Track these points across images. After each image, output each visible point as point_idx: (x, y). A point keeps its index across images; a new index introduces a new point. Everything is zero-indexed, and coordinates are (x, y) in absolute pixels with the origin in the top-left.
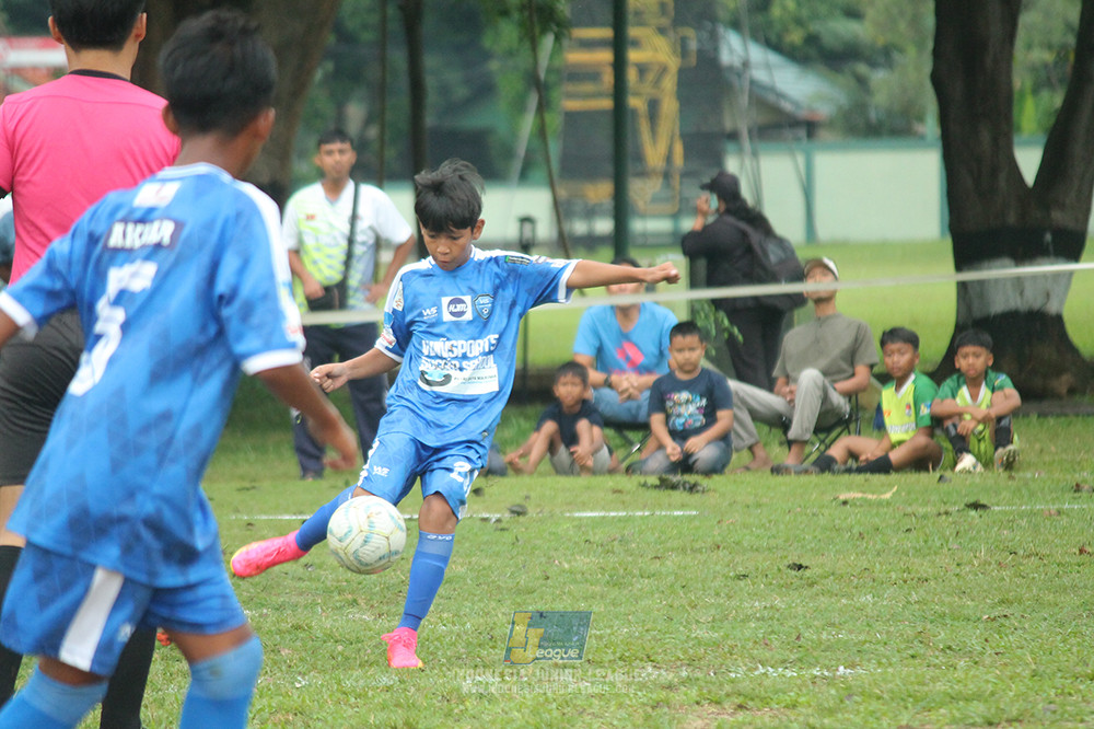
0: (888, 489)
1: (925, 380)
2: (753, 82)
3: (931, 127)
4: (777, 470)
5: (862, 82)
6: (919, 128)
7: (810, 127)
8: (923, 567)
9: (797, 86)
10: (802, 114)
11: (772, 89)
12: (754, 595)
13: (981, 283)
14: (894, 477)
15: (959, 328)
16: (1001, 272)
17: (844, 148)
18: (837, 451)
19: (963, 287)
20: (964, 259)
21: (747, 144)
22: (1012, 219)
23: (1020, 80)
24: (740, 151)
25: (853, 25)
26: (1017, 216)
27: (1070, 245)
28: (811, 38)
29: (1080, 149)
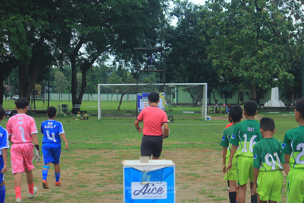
2: (46, 88)
5: (54, 88)
7: (50, 92)
17: (53, 93)
25: (53, 84)
26: (77, 101)
27: (80, 103)
28: (50, 85)
29: (81, 96)
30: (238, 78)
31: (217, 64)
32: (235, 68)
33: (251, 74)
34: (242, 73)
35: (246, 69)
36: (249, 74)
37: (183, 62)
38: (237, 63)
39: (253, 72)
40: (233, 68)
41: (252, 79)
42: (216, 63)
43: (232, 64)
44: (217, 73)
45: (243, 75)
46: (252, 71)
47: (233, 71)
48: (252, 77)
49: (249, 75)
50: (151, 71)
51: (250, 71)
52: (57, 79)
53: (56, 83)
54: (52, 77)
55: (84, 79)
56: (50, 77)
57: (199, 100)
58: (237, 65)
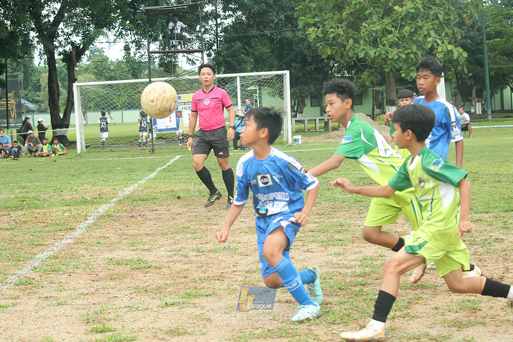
0: (43, 159)
1: (49, 145)
2: (26, 106)
3: (49, 111)
4: (29, 157)
5: (40, 105)
7: (33, 111)
8: (48, 169)
9: (31, 106)
11: (28, 106)
12: (25, 174)
13: (55, 131)
15: (53, 138)
16: (58, 130)
17: (38, 114)
18: (37, 154)
19: (53, 132)
20: (53, 129)
22: (59, 123)
23: (60, 105)
25: (39, 98)
26: (60, 123)
27: (67, 126)
28: (33, 100)
29: (68, 114)
30: (360, 60)
31: (318, 36)
32: (351, 41)
33: (383, 52)
34: (364, 52)
35: (374, 43)
36: (378, 51)
37: (257, 37)
38: (356, 33)
39: (387, 48)
40: (348, 41)
41: (385, 60)
42: (314, 34)
43: (346, 35)
44: (320, 54)
45: (366, 54)
46: (384, 45)
47: (348, 48)
48: (384, 57)
49: (380, 54)
50: (175, 51)
51: (379, 46)
52: (45, 87)
53: (44, 94)
54: (38, 85)
55: (72, 79)
56: (33, 85)
57: (299, 110)
58: (356, 36)
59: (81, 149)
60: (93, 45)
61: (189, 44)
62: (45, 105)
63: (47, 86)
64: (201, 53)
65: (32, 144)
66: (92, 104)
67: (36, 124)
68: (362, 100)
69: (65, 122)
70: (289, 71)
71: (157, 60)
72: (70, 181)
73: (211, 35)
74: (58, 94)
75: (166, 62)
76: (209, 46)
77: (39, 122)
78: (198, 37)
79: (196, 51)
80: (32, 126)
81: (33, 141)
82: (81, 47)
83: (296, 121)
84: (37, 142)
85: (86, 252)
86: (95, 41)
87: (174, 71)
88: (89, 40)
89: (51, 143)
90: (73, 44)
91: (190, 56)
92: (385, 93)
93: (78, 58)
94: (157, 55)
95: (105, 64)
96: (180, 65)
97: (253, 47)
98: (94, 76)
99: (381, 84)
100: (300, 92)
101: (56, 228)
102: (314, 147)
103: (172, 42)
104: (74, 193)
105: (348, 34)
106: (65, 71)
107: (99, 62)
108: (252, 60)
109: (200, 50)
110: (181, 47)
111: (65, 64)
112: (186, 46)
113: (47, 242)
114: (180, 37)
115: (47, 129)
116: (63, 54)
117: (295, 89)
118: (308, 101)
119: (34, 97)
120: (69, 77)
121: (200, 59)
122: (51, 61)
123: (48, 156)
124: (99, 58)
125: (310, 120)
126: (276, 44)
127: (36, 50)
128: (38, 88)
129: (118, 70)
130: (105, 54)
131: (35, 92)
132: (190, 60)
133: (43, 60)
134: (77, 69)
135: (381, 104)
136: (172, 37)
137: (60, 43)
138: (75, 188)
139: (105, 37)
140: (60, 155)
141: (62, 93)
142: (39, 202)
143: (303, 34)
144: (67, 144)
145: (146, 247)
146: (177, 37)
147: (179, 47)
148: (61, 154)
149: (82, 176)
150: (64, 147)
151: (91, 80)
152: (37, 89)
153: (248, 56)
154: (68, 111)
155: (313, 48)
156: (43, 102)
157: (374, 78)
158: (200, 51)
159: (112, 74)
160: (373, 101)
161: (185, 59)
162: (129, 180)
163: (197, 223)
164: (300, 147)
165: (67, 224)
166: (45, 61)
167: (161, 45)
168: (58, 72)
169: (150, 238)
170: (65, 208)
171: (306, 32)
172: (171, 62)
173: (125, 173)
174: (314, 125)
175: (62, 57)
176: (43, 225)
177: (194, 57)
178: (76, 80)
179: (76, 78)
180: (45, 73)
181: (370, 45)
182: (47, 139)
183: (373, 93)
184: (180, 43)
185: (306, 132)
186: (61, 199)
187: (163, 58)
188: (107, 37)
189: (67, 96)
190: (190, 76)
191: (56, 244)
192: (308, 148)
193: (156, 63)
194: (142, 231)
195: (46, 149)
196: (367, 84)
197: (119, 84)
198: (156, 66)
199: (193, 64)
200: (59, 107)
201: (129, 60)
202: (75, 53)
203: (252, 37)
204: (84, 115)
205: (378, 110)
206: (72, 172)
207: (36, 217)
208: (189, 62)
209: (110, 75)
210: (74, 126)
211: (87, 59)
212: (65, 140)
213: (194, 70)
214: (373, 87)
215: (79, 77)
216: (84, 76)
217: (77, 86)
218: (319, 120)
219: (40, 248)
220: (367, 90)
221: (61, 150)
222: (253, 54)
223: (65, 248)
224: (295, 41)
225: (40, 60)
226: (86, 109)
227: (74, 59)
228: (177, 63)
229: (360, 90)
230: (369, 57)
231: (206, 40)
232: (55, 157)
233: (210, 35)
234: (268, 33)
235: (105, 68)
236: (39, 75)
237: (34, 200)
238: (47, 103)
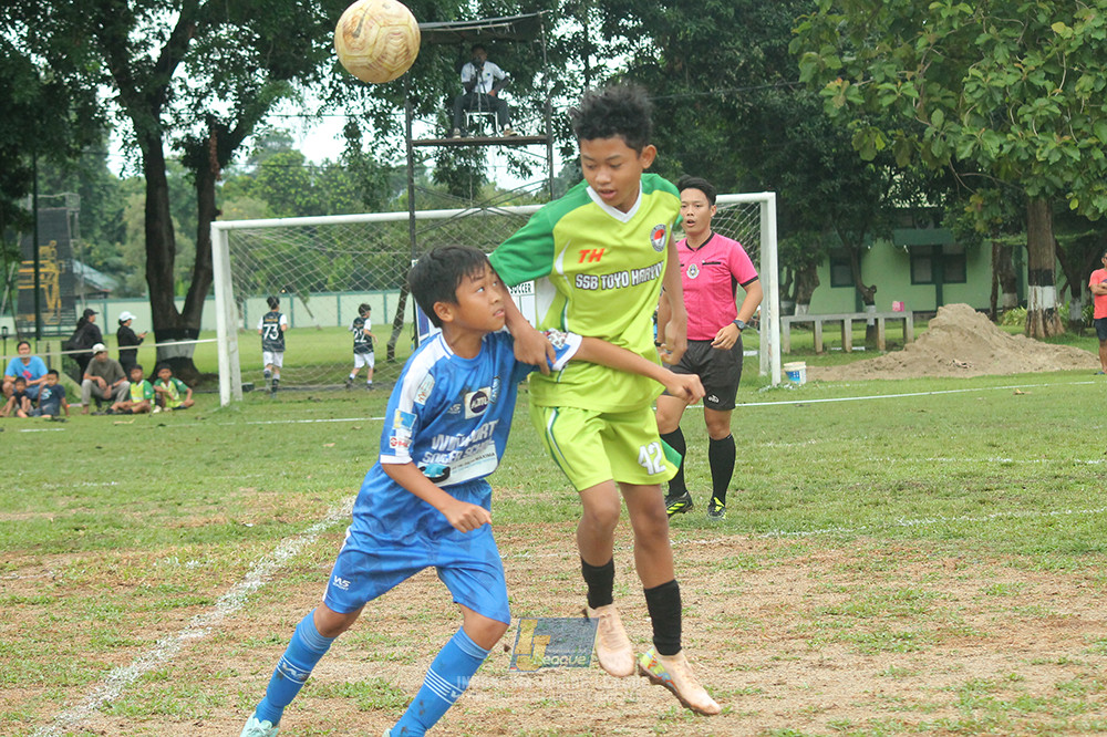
0: (131, 420)
1: (147, 383)
2: (85, 279)
3: (147, 294)
4: (93, 414)
5: (123, 278)
6: (143, 294)
7: (106, 294)
8: (143, 447)
9: (101, 280)
10: (103, 290)
11: (91, 281)
12: (84, 458)
13: (163, 347)
14: (133, 416)
15: (157, 364)
16: (171, 344)
17: (118, 302)
18: (114, 407)
19: (158, 348)
20: (158, 340)
21: (83, 300)
22: (174, 325)
23: (177, 277)
24: (81, 303)
25: (120, 259)
26: (176, 324)
27: (195, 334)
28: (105, 264)
29: (197, 301)
30: (961, 166)
31: (850, 103)
32: (938, 116)
33: (1023, 144)
34: (971, 144)
35: (999, 120)
36: (1008, 143)
37: (692, 104)
38: (950, 93)
39: (1032, 133)
40: (929, 117)
41: (1027, 165)
42: (841, 97)
43: (925, 100)
44: (856, 149)
45: (978, 150)
46: (1025, 126)
47: (929, 132)
48: (1024, 157)
49: (1013, 150)
50: (479, 139)
51: (1013, 128)
52: (136, 232)
53: (133, 250)
54: (118, 225)
55: (209, 212)
56: (106, 226)
57: (801, 296)
58: (951, 103)
59: (232, 394)
60: (263, 122)
61: (514, 123)
62: (138, 277)
63: (143, 229)
64: (545, 146)
65: (101, 381)
66: (259, 278)
67: (114, 328)
68: (965, 270)
69: (191, 325)
70: (774, 194)
71: (431, 164)
72: (201, 478)
73: (572, 100)
74: (172, 251)
75: (454, 168)
76: (567, 126)
77: (121, 322)
78: (537, 103)
79: (533, 141)
80: (102, 332)
81: (105, 371)
82: (233, 126)
83: (793, 325)
84: (115, 374)
85: (243, 664)
86: (270, 112)
87: (476, 193)
88: (252, 108)
89: (153, 378)
90: (210, 119)
91: (517, 154)
92: (1025, 250)
93: (225, 158)
94: (431, 150)
95: (295, 173)
96: (490, 176)
97: (681, 132)
98: (265, 203)
99: (1015, 228)
100: (803, 248)
101: (163, 599)
102: (838, 393)
103: (471, 117)
104: (212, 508)
105: (930, 95)
106: (190, 189)
107: (280, 166)
108: (679, 165)
109: (543, 137)
110: (495, 130)
111: (188, 170)
112: (507, 126)
113: (138, 637)
114: (493, 104)
115: (142, 340)
116: (183, 144)
117: (791, 240)
118: (823, 273)
119: (106, 256)
120: (201, 207)
121: (543, 162)
122: (153, 163)
123: (143, 411)
124: (278, 156)
125: (828, 322)
126: (741, 122)
127: (112, 132)
128: (118, 233)
129: (328, 188)
130: (295, 147)
131: (112, 243)
132: (516, 164)
133: (133, 160)
134: (221, 184)
135: (1015, 280)
136: (470, 103)
137: (177, 116)
138: (216, 495)
139: (295, 102)
140: (174, 409)
141: (182, 247)
142: (118, 533)
143: (812, 98)
144: (193, 382)
145: (399, 651)
146: (483, 103)
147: (488, 131)
148: (179, 408)
149: (232, 464)
150: (187, 388)
151: (257, 215)
152: (115, 236)
153: (667, 152)
154: (198, 292)
155: (839, 134)
156: (130, 270)
157: (996, 212)
158: (544, 139)
159: (314, 198)
160: (995, 273)
161: (504, 160)
162: (357, 476)
163: (532, 588)
164: (802, 393)
165: (192, 589)
166: (137, 164)
167: (441, 122)
168: (170, 193)
169: (411, 627)
170: (188, 548)
171: (821, 93)
172: (467, 168)
173: (345, 457)
174: (838, 336)
175: (181, 152)
176: (130, 591)
177: (528, 156)
178: (219, 213)
179: (218, 207)
180: (137, 193)
181: (988, 126)
182: (140, 368)
183: (994, 253)
184: (490, 120)
185: (817, 354)
186: (179, 523)
187: (448, 159)
188: (301, 102)
189: (194, 255)
190: (516, 204)
191: (164, 643)
192: (822, 394)
193: (430, 171)
194: (389, 611)
195: (138, 392)
196: (979, 227)
197: (331, 225)
198: (427, 178)
199: (523, 175)
200: (172, 284)
201: (357, 161)
202: (215, 143)
203: (681, 104)
204: (239, 306)
205: (1007, 296)
206: (206, 455)
207: (110, 572)
208: (513, 168)
209: (308, 202)
210: (214, 333)
211: (247, 159)
212: (187, 371)
213: (527, 189)
214: (993, 236)
215: (225, 206)
216: (239, 203)
217: (222, 230)
218: (853, 321)
219: (123, 652)
220: (979, 244)
221: (177, 397)
222: (682, 149)
223: (187, 652)
224: (792, 116)
225: (123, 160)
226: (243, 288)
227: (214, 159)
228: (483, 172)
229: (962, 242)
230: (984, 158)
231: (560, 111)
232: (162, 416)
233: (568, 98)
234: (720, 93)
235: (295, 184)
236: (121, 201)
237: (106, 527)
238: (141, 272)
